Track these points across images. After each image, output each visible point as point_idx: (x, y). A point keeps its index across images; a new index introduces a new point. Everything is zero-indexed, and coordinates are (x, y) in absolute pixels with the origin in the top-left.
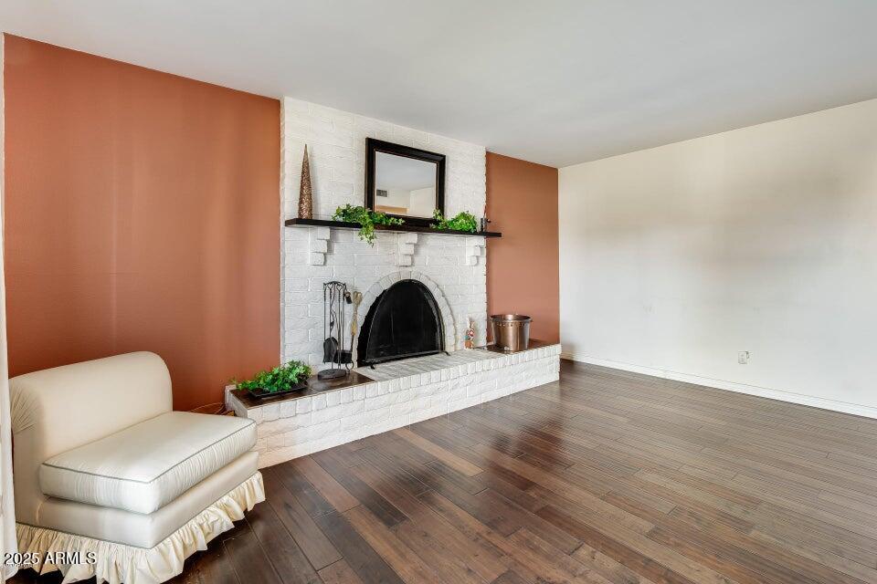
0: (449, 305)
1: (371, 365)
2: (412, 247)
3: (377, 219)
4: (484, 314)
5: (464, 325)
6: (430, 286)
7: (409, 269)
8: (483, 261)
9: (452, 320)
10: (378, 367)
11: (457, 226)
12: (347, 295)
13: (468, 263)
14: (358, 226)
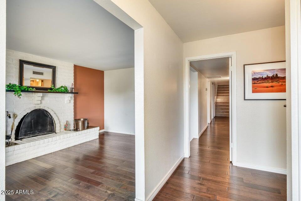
0: (57, 117)
1: (21, 139)
2: (40, 98)
3: (23, 89)
4: (73, 119)
5: (63, 123)
6: (49, 111)
7: (40, 105)
8: (73, 101)
9: (59, 121)
10: (24, 140)
11: (60, 90)
12: (9, 115)
13: (66, 102)
14: (14, 91)
